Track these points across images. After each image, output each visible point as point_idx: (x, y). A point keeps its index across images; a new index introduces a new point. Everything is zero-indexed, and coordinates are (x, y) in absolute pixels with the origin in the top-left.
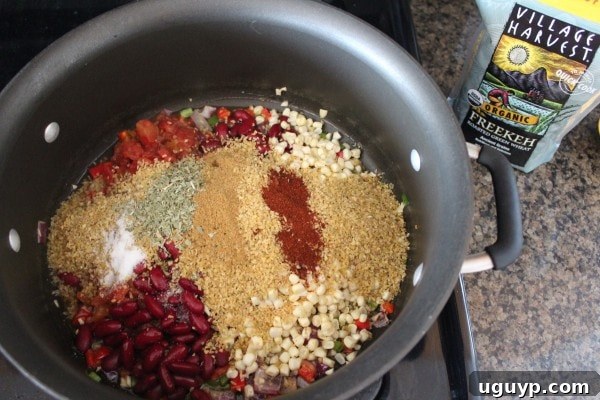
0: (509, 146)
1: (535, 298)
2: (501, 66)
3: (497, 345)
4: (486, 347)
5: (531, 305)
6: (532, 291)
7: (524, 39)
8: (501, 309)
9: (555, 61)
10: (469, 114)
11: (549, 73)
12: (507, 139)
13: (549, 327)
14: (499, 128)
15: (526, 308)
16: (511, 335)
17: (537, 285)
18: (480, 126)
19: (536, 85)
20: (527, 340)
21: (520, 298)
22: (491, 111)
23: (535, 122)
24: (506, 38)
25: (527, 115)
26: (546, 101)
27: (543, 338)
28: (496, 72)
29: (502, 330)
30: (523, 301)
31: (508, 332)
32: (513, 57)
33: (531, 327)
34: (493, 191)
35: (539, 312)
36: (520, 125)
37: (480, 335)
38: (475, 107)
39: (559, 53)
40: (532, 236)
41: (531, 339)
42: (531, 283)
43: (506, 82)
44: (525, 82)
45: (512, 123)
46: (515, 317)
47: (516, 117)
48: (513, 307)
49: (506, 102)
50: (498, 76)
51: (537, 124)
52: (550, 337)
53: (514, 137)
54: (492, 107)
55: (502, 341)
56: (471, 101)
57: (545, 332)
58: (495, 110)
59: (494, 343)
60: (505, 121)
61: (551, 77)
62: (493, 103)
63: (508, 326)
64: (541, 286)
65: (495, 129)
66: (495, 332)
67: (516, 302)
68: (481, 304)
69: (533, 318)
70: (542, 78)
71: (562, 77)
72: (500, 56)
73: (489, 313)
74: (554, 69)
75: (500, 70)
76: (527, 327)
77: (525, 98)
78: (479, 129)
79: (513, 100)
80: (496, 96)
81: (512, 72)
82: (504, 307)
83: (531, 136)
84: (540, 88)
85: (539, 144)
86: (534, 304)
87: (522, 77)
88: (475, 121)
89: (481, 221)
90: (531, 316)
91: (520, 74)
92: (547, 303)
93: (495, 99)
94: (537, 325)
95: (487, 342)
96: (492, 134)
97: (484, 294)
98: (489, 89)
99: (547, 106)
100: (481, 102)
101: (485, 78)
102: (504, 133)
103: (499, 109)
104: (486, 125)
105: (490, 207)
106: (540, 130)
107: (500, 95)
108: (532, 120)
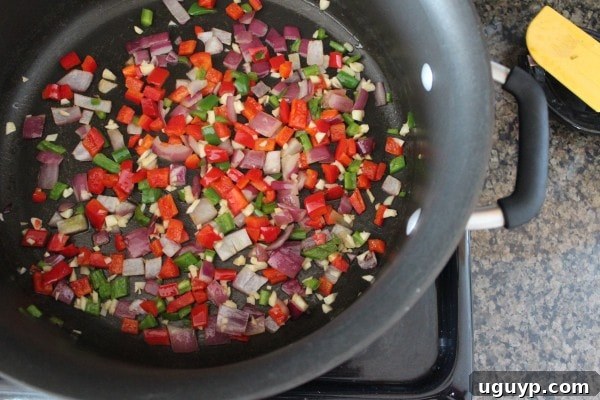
1: (548, 239)
3: (498, 289)
4: (485, 290)
5: (542, 247)
6: (546, 230)
8: (508, 249)
13: (559, 274)
15: (536, 250)
16: (515, 279)
17: (554, 224)
20: (531, 286)
21: (531, 238)
27: (549, 285)
29: (505, 272)
30: (533, 242)
31: (512, 275)
33: (539, 272)
34: (516, 110)
35: (551, 256)
37: (479, 277)
41: (536, 285)
42: (547, 222)
46: (522, 259)
48: (521, 248)
52: (558, 284)
55: (504, 285)
57: (553, 279)
59: (494, 286)
63: (513, 268)
64: (557, 226)
66: (497, 275)
67: (526, 242)
68: (486, 241)
69: (543, 262)
73: (494, 252)
76: (534, 271)
82: (512, 247)
86: (546, 246)
89: (499, 145)
90: (540, 259)
92: (560, 246)
94: (545, 270)
95: (487, 285)
105: (511, 129)
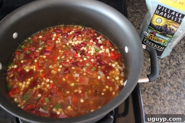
1: (163, 96)
2: (153, 24)
3: (151, 110)
4: (148, 111)
5: (162, 99)
6: (163, 94)
7: (161, 15)
8: (153, 99)
9: (170, 22)
10: (144, 39)
11: (168, 26)
12: (155, 47)
13: (168, 106)
14: (153, 44)
15: (161, 99)
16: (155, 107)
17: (164, 92)
18: (147, 43)
19: (164, 30)
20: (161, 109)
21: (158, 96)
22: (150, 38)
23: (164, 42)
24: (155, 15)
26: (167, 35)
27: (166, 109)
28: (152, 26)
29: (153, 106)
30: (159, 97)
31: (154, 107)
32: (157, 21)
33: (162, 105)
34: (150, 64)
35: (165, 101)
36: (159, 43)
37: (145, 107)
38: (146, 37)
39: (171, 20)
40: (163, 77)
41: (162, 109)
42: (162, 92)
43: (155, 29)
44: (161, 29)
45: (157, 42)
46: (157, 102)
47: (158, 40)
48: (156, 99)
49: (155, 35)
50: (153, 27)
51: (164, 43)
52: (168, 109)
53: (157, 47)
54: (151, 37)
55: (153, 109)
56: (144, 35)
57: (166, 107)
58: (152, 38)
59: (150, 110)
60: (155, 41)
61: (169, 27)
62: (151, 36)
63: (155, 105)
65: (152, 44)
66: (150, 106)
67: (157, 97)
68: (146, 97)
69: (163, 103)
70: (166, 28)
71: (172, 27)
72: (153, 21)
73: (149, 100)
74: (170, 25)
75: (153, 25)
76: (161, 105)
77: (161, 34)
79: (157, 35)
80: (152, 33)
81: (157, 26)
82: (154, 99)
83: (163, 46)
85: (165, 49)
86: (163, 98)
87: (160, 27)
89: (147, 72)
90: (162, 102)
91: (159, 26)
92: (167, 98)
93: (152, 34)
94: (164, 105)
95: (148, 109)
96: (151, 45)
97: (147, 94)
98: (150, 31)
99: (167, 37)
100: (148, 35)
101: (149, 28)
102: (154, 45)
103: (153, 38)
104: (149, 43)
105: (150, 68)
106: (166, 44)
107: (153, 33)
108: (163, 41)
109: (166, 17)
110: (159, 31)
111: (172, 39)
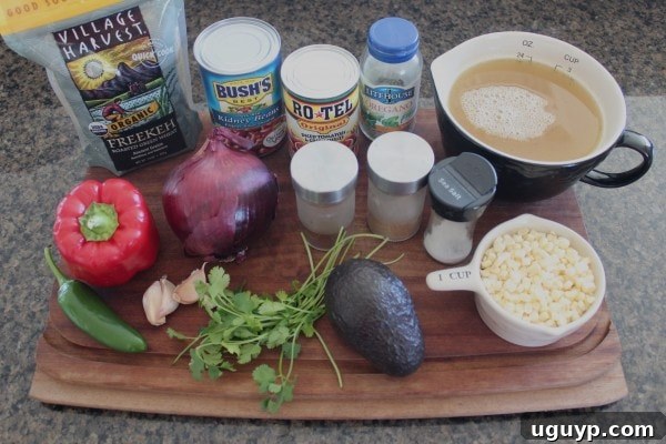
0: (159, 141)
2: (89, 88)
7: (84, 54)
9: (123, 51)
10: (107, 145)
11: (129, 63)
12: (152, 137)
14: (138, 135)
18: (125, 146)
19: (129, 80)
22: (119, 128)
23: (157, 107)
24: (71, 64)
25: (147, 106)
26: (148, 85)
28: (91, 96)
32: (91, 74)
36: (150, 118)
38: (106, 136)
39: (120, 43)
43: (107, 96)
44: (118, 84)
45: (143, 122)
47: (140, 116)
49: (122, 112)
50: (96, 97)
51: (160, 107)
53: (155, 131)
54: (116, 124)
56: (97, 134)
58: (121, 124)
60: (136, 125)
61: (133, 65)
62: (114, 120)
65: (136, 138)
70: (127, 72)
71: (140, 58)
72: (81, 81)
74: (129, 58)
75: (92, 91)
77: (131, 96)
78: (126, 149)
80: (110, 113)
81: (103, 85)
83: (165, 119)
84: (134, 79)
85: (179, 120)
87: (113, 82)
88: (116, 145)
91: (109, 82)
93: (112, 117)
96: (138, 144)
98: (100, 112)
99: (153, 88)
100: (105, 127)
101: (89, 107)
102: (145, 135)
103: (123, 121)
104: (127, 141)
106: (167, 109)
107: (113, 109)
108: (154, 107)
109: (103, 48)
110: (121, 93)
111: (167, 83)
